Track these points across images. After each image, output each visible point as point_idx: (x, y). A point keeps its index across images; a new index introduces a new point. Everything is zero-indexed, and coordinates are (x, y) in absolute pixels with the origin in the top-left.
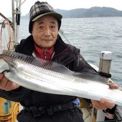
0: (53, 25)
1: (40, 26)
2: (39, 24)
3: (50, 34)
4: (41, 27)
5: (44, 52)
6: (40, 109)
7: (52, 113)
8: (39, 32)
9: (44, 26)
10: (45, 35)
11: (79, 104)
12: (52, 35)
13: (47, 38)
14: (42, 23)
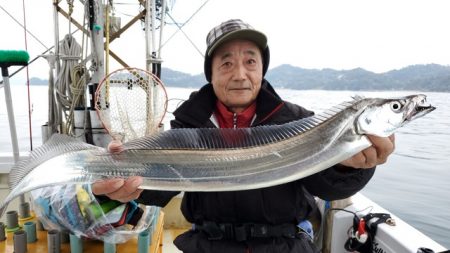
0: (250, 57)
1: (224, 62)
2: (223, 58)
3: (245, 77)
4: (227, 64)
5: (232, 117)
6: (223, 227)
7: (244, 239)
8: (224, 74)
9: (233, 61)
10: (234, 79)
11: (309, 231)
12: (250, 78)
13: (238, 86)
14: (227, 56)
